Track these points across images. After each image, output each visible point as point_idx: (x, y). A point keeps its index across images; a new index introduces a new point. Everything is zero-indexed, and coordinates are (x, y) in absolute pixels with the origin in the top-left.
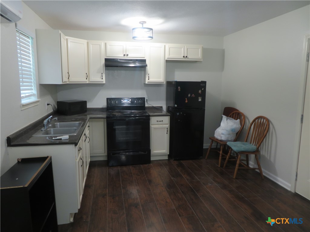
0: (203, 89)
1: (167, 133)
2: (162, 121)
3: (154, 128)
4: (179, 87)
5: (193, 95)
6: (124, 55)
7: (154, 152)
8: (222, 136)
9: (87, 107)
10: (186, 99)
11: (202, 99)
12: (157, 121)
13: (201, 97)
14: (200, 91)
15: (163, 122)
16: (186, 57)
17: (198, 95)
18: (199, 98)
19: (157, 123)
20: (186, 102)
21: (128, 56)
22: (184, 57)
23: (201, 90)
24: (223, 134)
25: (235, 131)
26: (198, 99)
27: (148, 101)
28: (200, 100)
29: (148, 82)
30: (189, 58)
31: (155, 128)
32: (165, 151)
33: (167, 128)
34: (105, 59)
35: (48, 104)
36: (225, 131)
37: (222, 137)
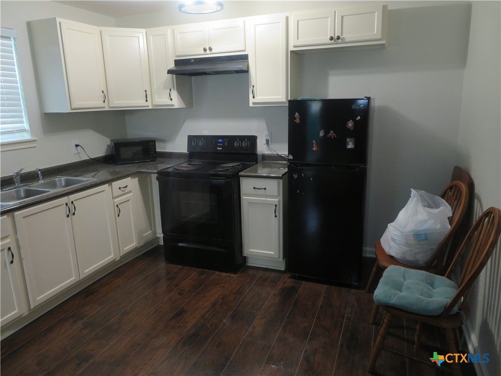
0: (359, 118)
1: (276, 216)
2: (265, 189)
3: (249, 202)
4: (297, 114)
5: (331, 132)
6: (205, 50)
7: (250, 250)
8: (392, 243)
9: (157, 150)
10: (314, 141)
11: (356, 144)
12: (254, 188)
13: (353, 139)
14: (350, 124)
15: (268, 192)
16: (338, 38)
17: (345, 134)
18: (348, 140)
19: (253, 191)
20: (314, 149)
21: (213, 51)
22: (332, 39)
23: (354, 120)
24: (393, 240)
25: (426, 239)
26: (346, 144)
27: (270, 143)
28: (350, 145)
29: (254, 103)
30: (347, 40)
31: (251, 203)
32: (273, 253)
33: (276, 206)
34: (175, 60)
35: (77, 146)
36: (398, 234)
37: (390, 248)
